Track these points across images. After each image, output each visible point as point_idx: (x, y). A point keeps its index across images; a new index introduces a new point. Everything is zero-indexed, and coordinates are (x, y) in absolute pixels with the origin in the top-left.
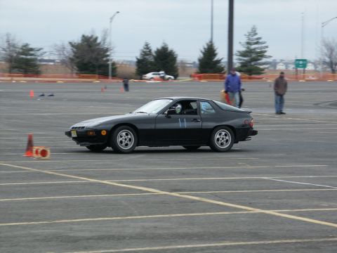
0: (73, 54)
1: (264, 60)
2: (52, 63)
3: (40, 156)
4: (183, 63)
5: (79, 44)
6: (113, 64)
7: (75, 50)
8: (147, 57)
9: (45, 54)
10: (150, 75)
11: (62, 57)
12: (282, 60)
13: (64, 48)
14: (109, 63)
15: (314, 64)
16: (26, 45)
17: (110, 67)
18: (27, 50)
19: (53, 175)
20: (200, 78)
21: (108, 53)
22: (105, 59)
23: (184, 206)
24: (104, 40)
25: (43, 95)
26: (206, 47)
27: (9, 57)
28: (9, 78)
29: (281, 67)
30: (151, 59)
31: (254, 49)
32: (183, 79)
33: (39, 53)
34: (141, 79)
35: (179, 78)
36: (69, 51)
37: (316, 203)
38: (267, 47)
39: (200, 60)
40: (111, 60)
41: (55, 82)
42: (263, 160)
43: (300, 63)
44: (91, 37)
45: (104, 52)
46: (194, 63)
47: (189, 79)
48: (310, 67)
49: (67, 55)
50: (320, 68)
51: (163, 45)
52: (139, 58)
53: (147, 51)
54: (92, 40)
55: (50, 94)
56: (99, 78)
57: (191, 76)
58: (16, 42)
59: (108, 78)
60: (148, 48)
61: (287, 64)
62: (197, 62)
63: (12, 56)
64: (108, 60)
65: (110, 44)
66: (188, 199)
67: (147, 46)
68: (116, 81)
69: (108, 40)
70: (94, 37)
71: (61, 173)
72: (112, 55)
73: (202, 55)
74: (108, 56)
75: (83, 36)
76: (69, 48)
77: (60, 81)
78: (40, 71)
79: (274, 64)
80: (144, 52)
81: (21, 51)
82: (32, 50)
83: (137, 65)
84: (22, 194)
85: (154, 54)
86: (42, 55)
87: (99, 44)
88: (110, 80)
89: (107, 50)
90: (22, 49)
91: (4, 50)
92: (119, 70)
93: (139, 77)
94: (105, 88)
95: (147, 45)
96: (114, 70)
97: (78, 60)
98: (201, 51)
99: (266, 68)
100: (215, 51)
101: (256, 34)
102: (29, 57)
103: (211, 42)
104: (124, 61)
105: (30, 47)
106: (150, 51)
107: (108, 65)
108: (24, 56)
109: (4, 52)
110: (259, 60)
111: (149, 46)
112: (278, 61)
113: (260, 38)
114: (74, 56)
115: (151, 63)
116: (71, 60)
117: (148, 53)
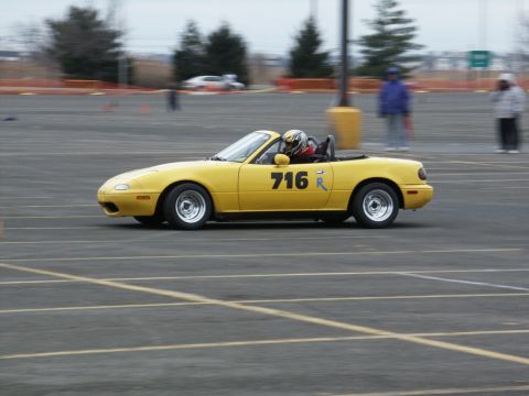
0: (54, 41)
1: (410, 53)
2: (12, 59)
4: (261, 59)
6: (130, 60)
7: (58, 33)
8: (192, 47)
10: (197, 81)
11: (33, 48)
12: (446, 53)
13: (36, 30)
14: (121, 58)
15: (508, 58)
19: (4, 268)
21: (117, 41)
22: (116, 49)
23: (249, 326)
24: (111, 15)
26: (304, 28)
29: (442, 66)
30: (198, 50)
31: (390, 32)
32: (261, 89)
35: (254, 86)
36: (45, 37)
37: (494, 319)
38: (413, 29)
39: (293, 53)
40: (122, 53)
41: (17, 93)
42: (402, 241)
43: (480, 58)
44: (85, 12)
45: (109, 38)
46: (279, 59)
47: (273, 88)
48: (496, 66)
50: (516, 65)
51: (221, 25)
53: (191, 38)
54: (86, 15)
55: (8, 116)
56: (103, 87)
57: (276, 83)
59: (116, 87)
61: (453, 59)
62: (288, 57)
64: (117, 54)
67: (192, 29)
69: (118, 16)
74: (118, 45)
76: (45, 30)
77: (28, 91)
79: (430, 60)
80: (188, 37)
83: (174, 63)
85: (206, 42)
87: (99, 24)
88: (123, 92)
89: (115, 35)
92: (141, 72)
94: (111, 105)
95: (191, 25)
96: (131, 71)
97: (62, 53)
99: (415, 68)
100: (317, 35)
101: (394, 4)
103: (311, 19)
106: (197, 36)
107: (115, 64)
110: (401, 52)
112: (437, 54)
113: (400, 13)
114: (56, 45)
115: (198, 59)
116: (50, 52)
117: (194, 40)
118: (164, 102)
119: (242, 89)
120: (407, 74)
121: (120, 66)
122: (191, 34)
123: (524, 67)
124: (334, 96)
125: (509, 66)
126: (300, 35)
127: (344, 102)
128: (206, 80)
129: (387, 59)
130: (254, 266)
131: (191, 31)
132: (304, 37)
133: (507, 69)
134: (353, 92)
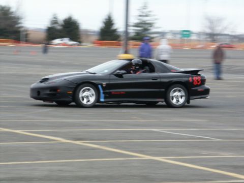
4: (87, 31)
12: (171, 31)
14: (22, 29)
15: (199, 34)
21: (20, 21)
29: (169, 37)
32: (87, 45)
35: (83, 44)
38: (156, 19)
39: (101, 29)
43: (186, 33)
47: (92, 45)
48: (194, 37)
50: (203, 37)
57: (94, 43)
59: (19, 43)
61: (174, 33)
73: (103, 25)
79: (163, 34)
83: (47, 32)
88: (23, 45)
94: (17, 51)
95: (55, 15)
103: (110, 14)
110: (150, 30)
112: (166, 31)
113: (150, 12)
115: (58, 30)
117: (56, 22)
118: (41, 50)
119: (78, 45)
120: (152, 40)
121: (21, 33)
122: (54, 19)
123: (206, 38)
124: (121, 49)
125: (199, 37)
126: (105, 21)
127: (126, 52)
128: (62, 40)
129: (144, 33)
131: (55, 18)
132: (107, 22)
133: (199, 39)
134: (130, 48)
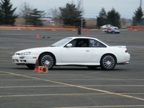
0: (61, 14)
3: (42, 71)
5: (65, 9)
6: (84, 20)
7: (62, 12)
8: (103, 16)
9: (46, 15)
10: (104, 27)
11: (55, 16)
13: (56, 11)
16: (36, 9)
17: (82, 22)
18: (36, 12)
19: (49, 82)
20: (133, 28)
21: (81, 14)
22: (79, 17)
23: (123, 101)
24: (79, 6)
25: (44, 37)
26: (137, 10)
27: (25, 16)
28: (25, 28)
30: (105, 17)
33: (42, 14)
34: (99, 29)
39: (133, 18)
40: (83, 18)
41: (51, 30)
44: (72, 5)
45: (79, 13)
46: (130, 20)
49: (58, 14)
51: (112, 9)
52: (98, 16)
53: (103, 13)
54: (72, 6)
55: (48, 37)
56: (76, 28)
58: (29, 7)
60: (103, 11)
62: (132, 19)
63: (27, 15)
64: (81, 18)
65: (82, 9)
66: (126, 97)
67: (103, 10)
68: (85, 29)
69: (81, 7)
70: (74, 5)
71: (54, 81)
72: (83, 15)
73: (135, 15)
74: (81, 15)
75: (67, 4)
76: (59, 11)
77: (54, 29)
78: (42, 24)
80: (101, 13)
81: (33, 12)
82: (38, 12)
83: (97, 21)
84: (32, 92)
85: (107, 15)
86: (44, 15)
87: (76, 9)
89: (80, 12)
90: (33, 11)
91: (23, 11)
93: (98, 28)
96: (84, 23)
97: (64, 18)
98: (134, 13)
100: (142, 13)
102: (37, 16)
103: (140, 7)
104: (90, 18)
105: (38, 10)
106: (105, 13)
107: (80, 21)
108: (34, 15)
109: (23, 13)
111: (104, 10)
114: (62, 15)
115: (105, 20)
116: (61, 18)
117: (104, 14)
130: (124, 83)
